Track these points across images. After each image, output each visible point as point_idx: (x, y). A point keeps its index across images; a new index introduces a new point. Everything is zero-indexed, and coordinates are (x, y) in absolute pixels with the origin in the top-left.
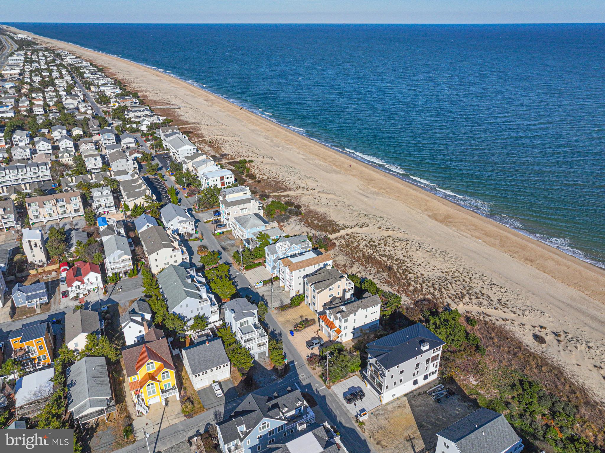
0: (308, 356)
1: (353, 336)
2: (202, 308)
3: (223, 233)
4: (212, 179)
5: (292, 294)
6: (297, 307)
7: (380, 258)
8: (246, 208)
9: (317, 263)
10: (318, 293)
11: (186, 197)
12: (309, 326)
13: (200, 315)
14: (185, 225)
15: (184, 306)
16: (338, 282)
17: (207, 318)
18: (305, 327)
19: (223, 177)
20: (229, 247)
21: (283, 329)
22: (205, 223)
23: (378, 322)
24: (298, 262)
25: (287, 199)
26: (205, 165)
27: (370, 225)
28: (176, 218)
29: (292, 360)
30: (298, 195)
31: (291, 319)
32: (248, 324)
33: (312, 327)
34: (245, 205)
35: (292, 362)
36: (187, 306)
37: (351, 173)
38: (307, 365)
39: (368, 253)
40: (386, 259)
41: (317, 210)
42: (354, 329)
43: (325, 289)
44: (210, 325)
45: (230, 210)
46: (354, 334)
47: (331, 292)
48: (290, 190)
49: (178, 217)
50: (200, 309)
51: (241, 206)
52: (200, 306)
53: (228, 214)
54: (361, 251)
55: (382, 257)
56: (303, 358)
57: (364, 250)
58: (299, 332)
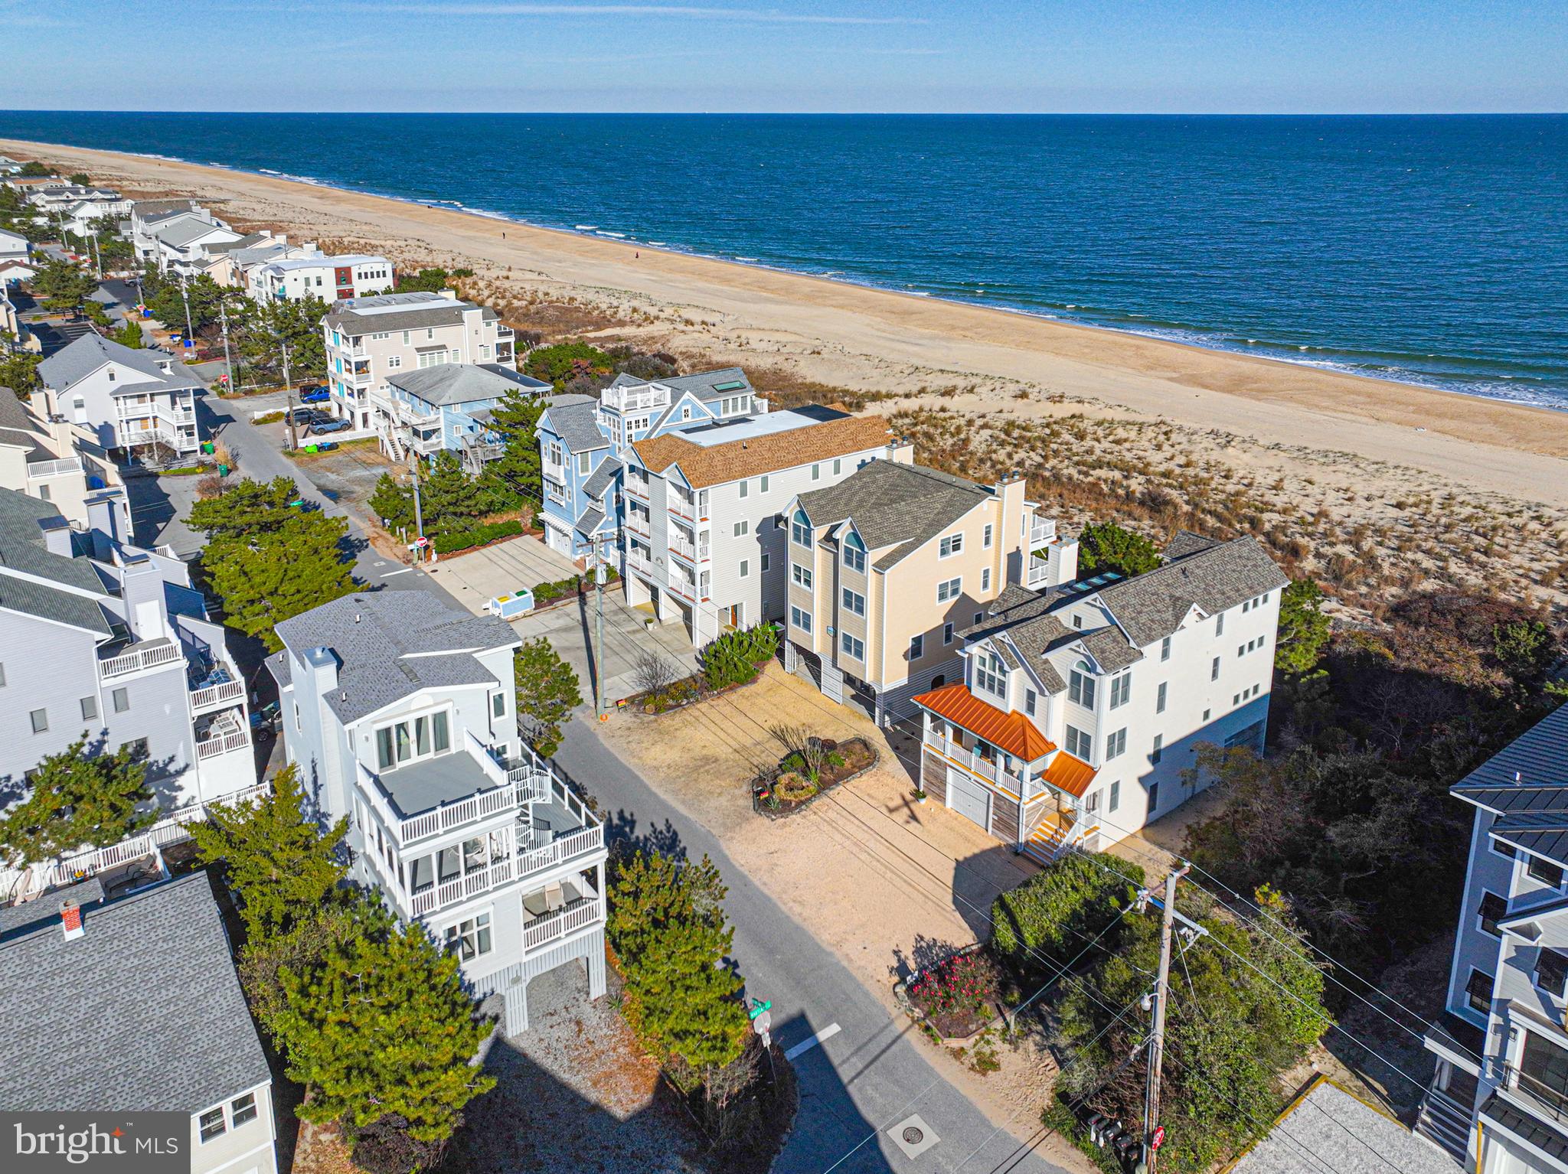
0: (902, 970)
1: (1151, 807)
2: (120, 701)
3: (333, 447)
4: (301, 276)
6: (744, 690)
7: (1086, 474)
8: (444, 347)
9: (828, 454)
10: (882, 566)
11: (189, 362)
12: (842, 777)
13: (109, 748)
14: (146, 409)
16: (987, 505)
17: (165, 775)
18: (824, 787)
19: (348, 270)
20: (357, 488)
21: (682, 809)
22: (258, 422)
24: (729, 445)
25: (611, 346)
28: (102, 373)
29: (791, 1010)
30: (656, 333)
31: (723, 751)
32: (442, 743)
34: (441, 334)
35: (796, 1028)
38: (915, 1038)
40: (1117, 475)
41: (745, 362)
42: (1155, 758)
43: (919, 542)
45: (372, 348)
46: (1153, 792)
47: (950, 568)
48: (621, 323)
49: (114, 366)
50: (104, 706)
51: (419, 337)
52: (103, 683)
53: (361, 367)
54: (982, 461)
55: (1094, 468)
56: (870, 986)
57: (994, 456)
58: (795, 818)
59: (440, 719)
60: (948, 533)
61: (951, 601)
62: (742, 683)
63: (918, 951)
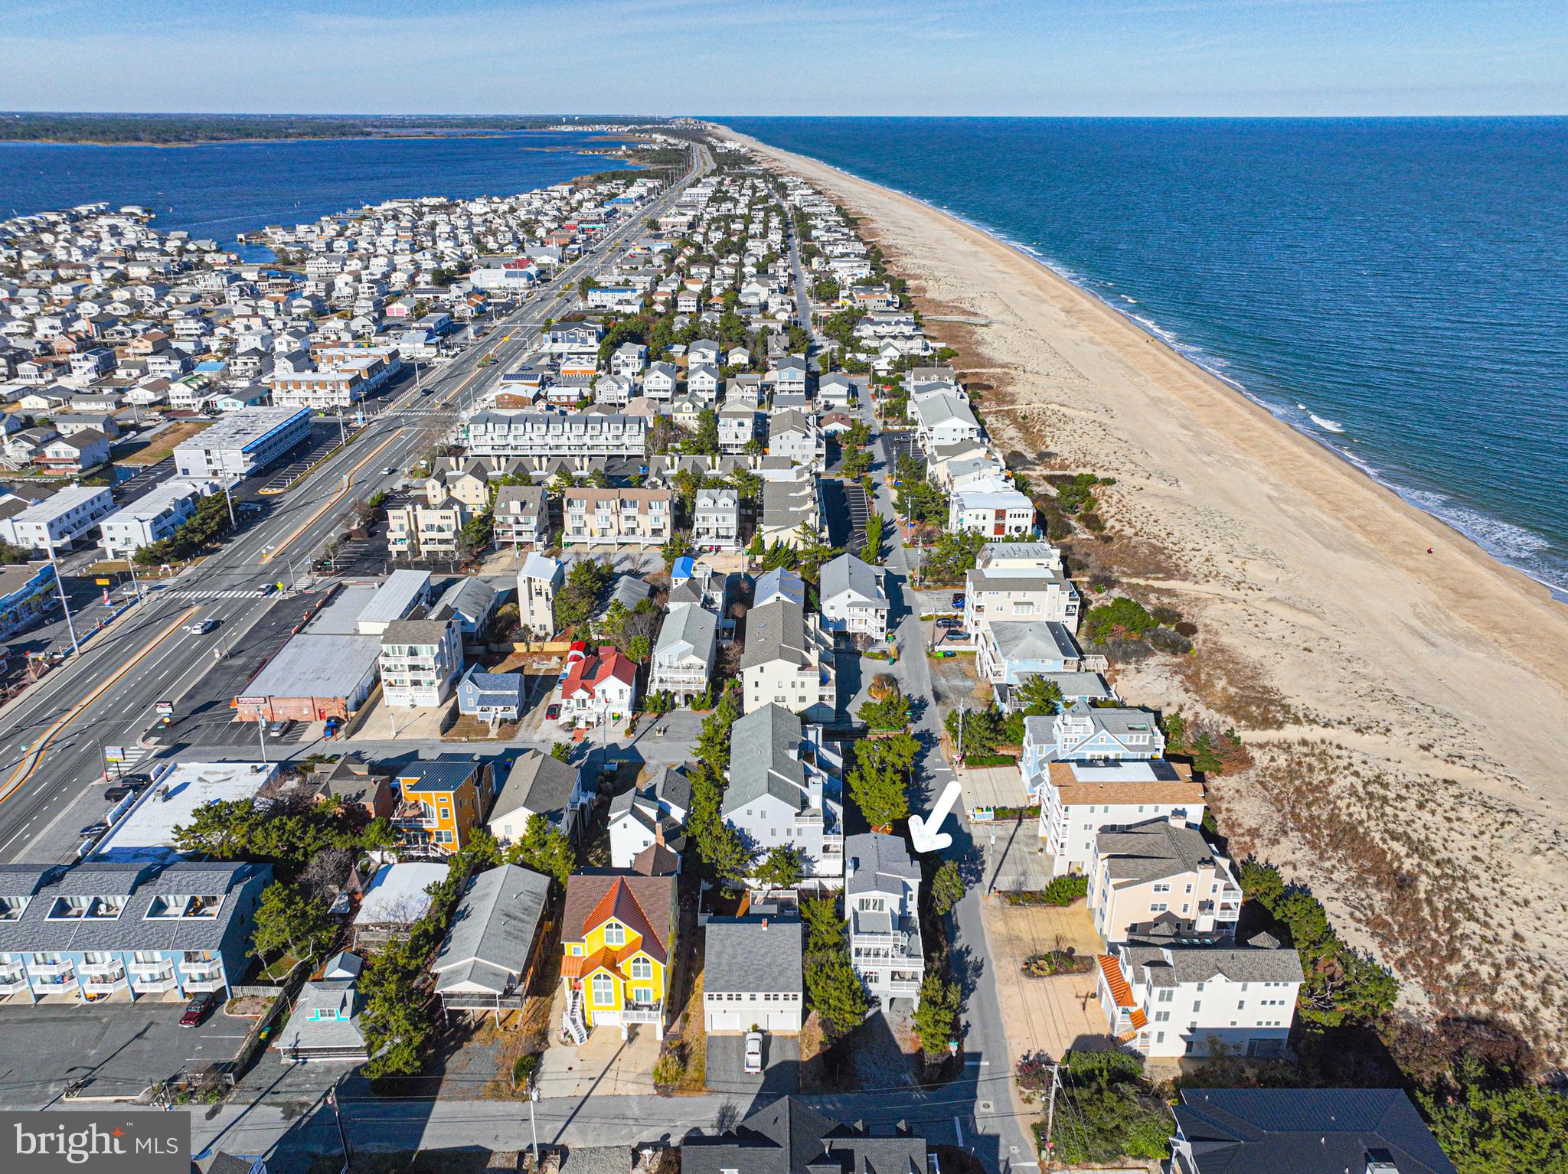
0: (1026, 1058)
1: (1189, 1049)
2: (799, 832)
3: (953, 655)
4: (974, 513)
5: (1060, 869)
6: (1061, 909)
7: (1384, 841)
8: (1031, 603)
10: (1116, 887)
11: (905, 546)
12: (1068, 972)
13: (794, 848)
14: (863, 615)
15: (756, 814)
16: (1189, 874)
18: (1055, 973)
19: (1004, 511)
20: (952, 696)
21: (992, 956)
22: (923, 619)
23: (1286, 1037)
24: (1093, 784)
25: (1166, 600)
26: (976, 474)
27: (1395, 730)
28: (845, 594)
29: (978, 1049)
30: (1203, 596)
31: (1027, 937)
32: (881, 909)
33: (1077, 979)
34: (1030, 596)
35: (977, 1056)
36: (763, 815)
37: (1410, 563)
38: (1011, 1081)
39: (1350, 815)
41: (1241, 650)
42: (1192, 1030)
43: (1140, 882)
44: (812, 880)
45: (987, 598)
46: (1190, 1046)
47: (1160, 898)
48: (1185, 577)
49: (850, 591)
50: (794, 832)
51: (1018, 596)
52: (795, 825)
53: (979, 609)
54: (1329, 802)
55: (1393, 839)
56: (1010, 1057)
57: (1339, 802)
58: (1033, 981)
59: (882, 901)
60: (1161, 882)
61: (1159, 913)
62: (1062, 905)
63: (1038, 1055)
